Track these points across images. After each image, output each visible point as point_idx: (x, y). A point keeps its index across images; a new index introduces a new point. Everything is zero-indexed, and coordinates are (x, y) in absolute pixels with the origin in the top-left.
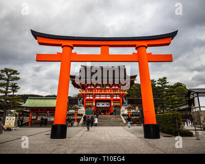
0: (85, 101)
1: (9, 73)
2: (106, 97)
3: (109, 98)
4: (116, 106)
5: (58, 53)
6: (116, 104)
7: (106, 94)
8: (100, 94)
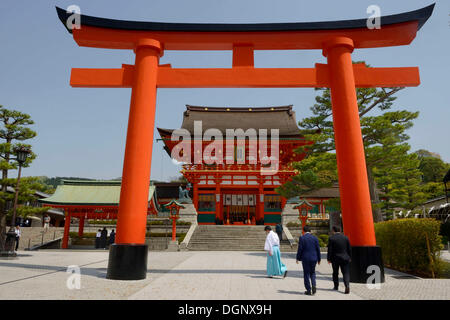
0: (196, 191)
1: (11, 120)
2: (247, 180)
3: (255, 183)
4: (272, 204)
5: (124, 65)
6: (271, 199)
7: (247, 174)
8: (232, 175)
